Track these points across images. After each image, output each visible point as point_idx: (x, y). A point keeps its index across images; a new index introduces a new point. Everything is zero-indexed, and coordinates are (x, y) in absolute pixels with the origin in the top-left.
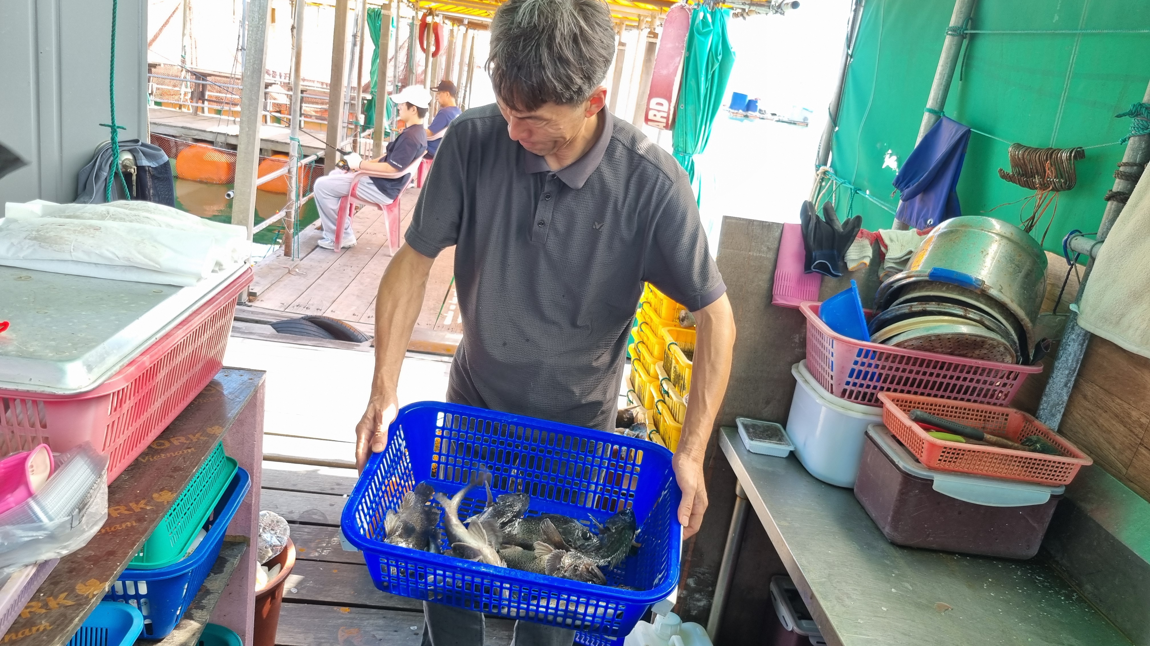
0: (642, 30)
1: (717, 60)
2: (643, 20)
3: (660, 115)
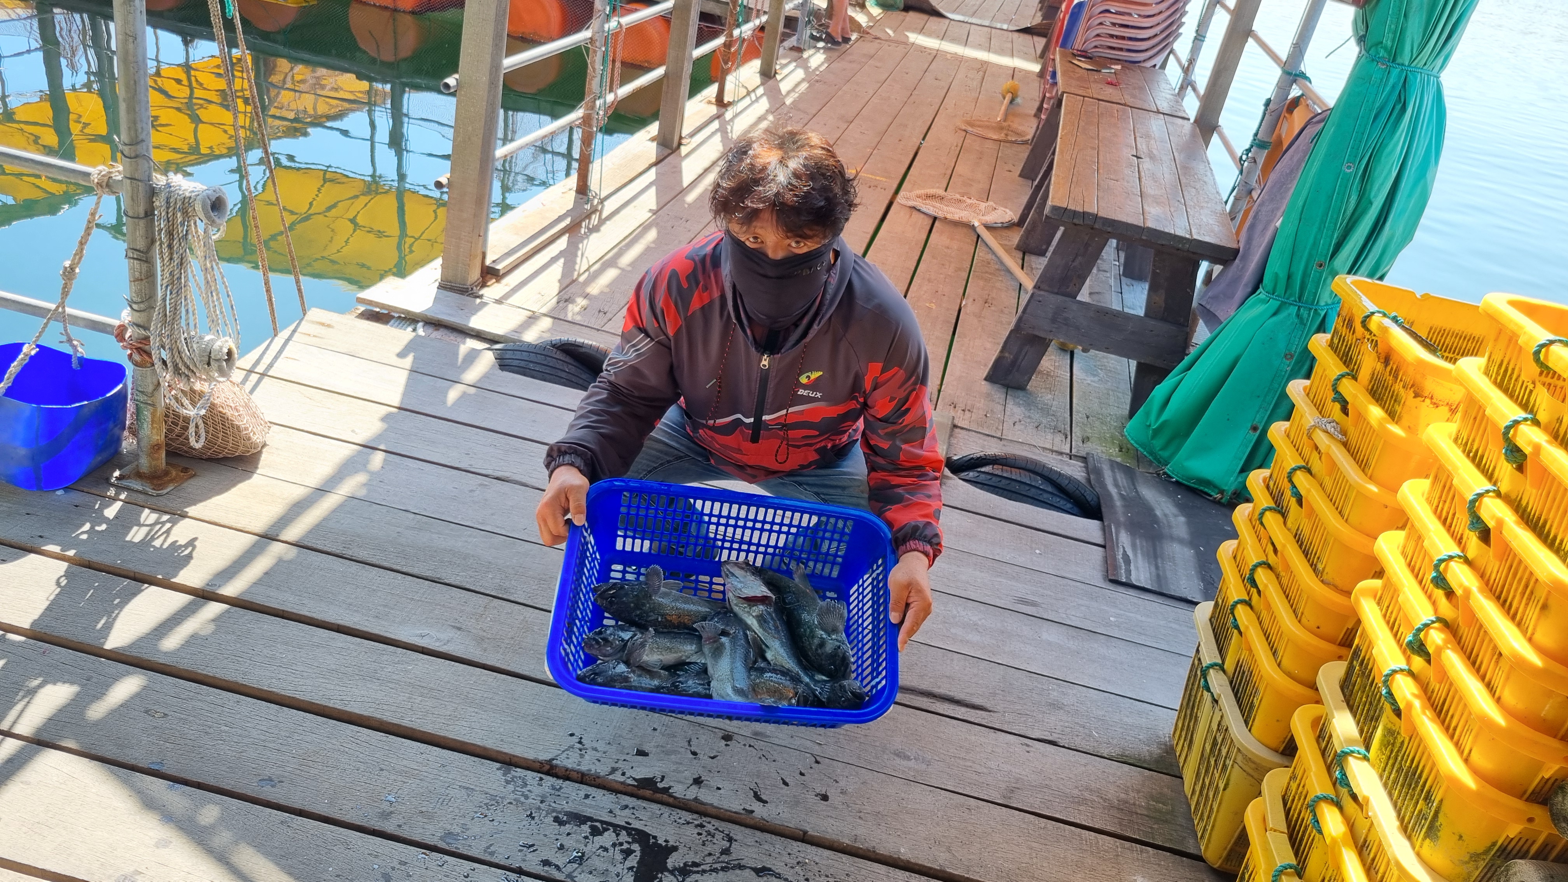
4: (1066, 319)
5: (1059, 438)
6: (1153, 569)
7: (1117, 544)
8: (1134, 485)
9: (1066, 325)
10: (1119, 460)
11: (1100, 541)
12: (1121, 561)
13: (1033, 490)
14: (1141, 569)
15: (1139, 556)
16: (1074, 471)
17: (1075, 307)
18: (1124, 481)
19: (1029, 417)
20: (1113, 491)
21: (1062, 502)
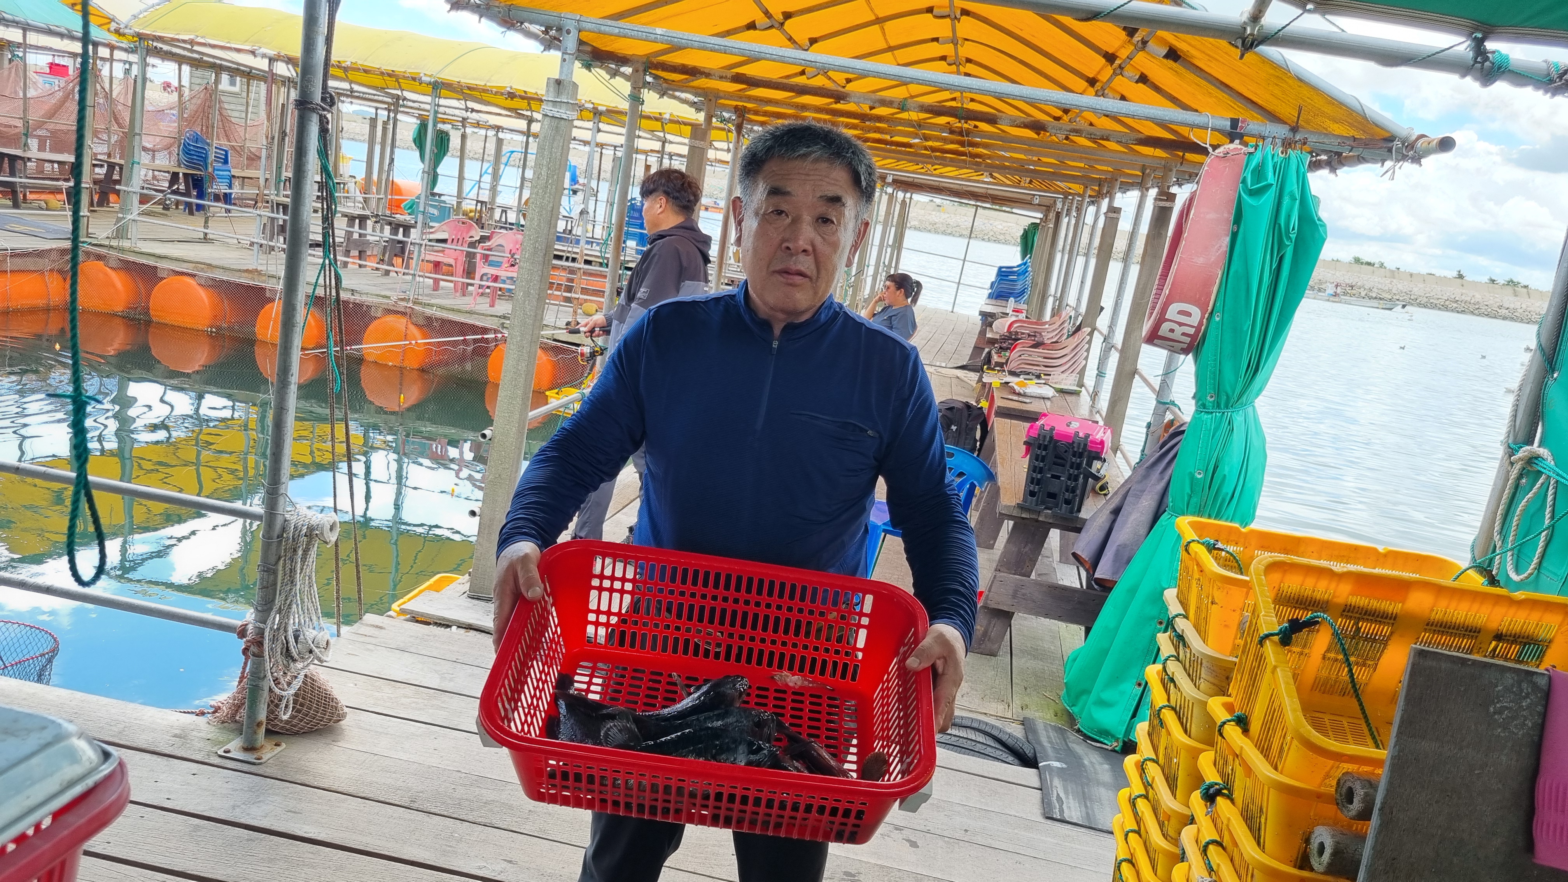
0: (1147, 190)
1: (1289, 238)
2: (1149, 175)
3: (1179, 330)
5: (1004, 706)
6: (1083, 809)
7: (1052, 788)
8: (1065, 741)
10: (1054, 723)
11: (1038, 785)
12: (1055, 801)
14: (1073, 809)
15: (1071, 797)
16: (1014, 730)
18: (1057, 737)
20: (1047, 744)
21: (1005, 756)
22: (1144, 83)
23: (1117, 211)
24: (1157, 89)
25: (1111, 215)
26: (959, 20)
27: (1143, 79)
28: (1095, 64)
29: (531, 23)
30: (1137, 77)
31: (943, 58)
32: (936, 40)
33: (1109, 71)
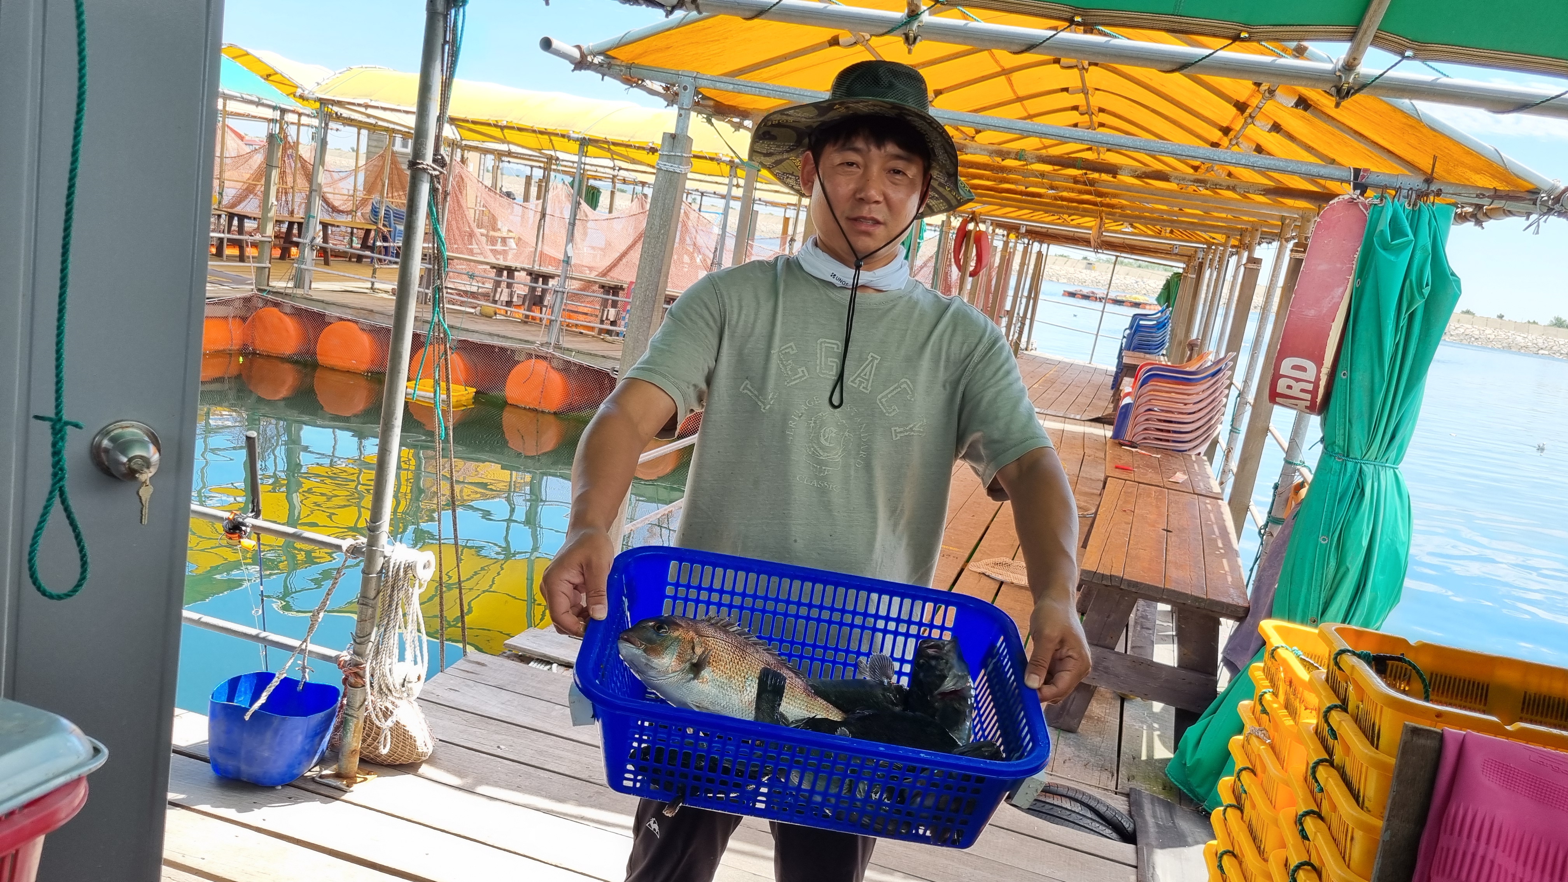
1: (1421, 294)
3: (1299, 387)
4: (1106, 668)
5: (1105, 775)
8: (1171, 817)
9: (1106, 673)
10: (1161, 797)
11: (1134, 864)
13: (1073, 815)
15: (1168, 876)
16: (1119, 805)
17: (1113, 657)
18: (1163, 814)
19: (1078, 756)
20: (1150, 821)
21: (1101, 828)
22: (1278, 132)
23: (1258, 261)
24: (1291, 137)
25: (1250, 266)
26: (1087, 70)
27: (1276, 128)
28: (1226, 114)
29: (651, 79)
30: (1269, 126)
31: (1075, 108)
32: (1066, 90)
33: (1241, 121)
